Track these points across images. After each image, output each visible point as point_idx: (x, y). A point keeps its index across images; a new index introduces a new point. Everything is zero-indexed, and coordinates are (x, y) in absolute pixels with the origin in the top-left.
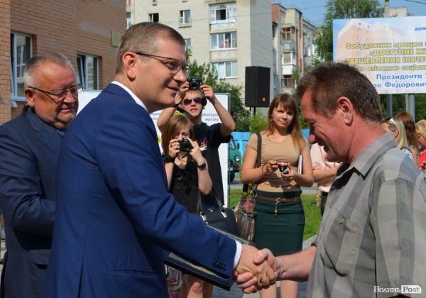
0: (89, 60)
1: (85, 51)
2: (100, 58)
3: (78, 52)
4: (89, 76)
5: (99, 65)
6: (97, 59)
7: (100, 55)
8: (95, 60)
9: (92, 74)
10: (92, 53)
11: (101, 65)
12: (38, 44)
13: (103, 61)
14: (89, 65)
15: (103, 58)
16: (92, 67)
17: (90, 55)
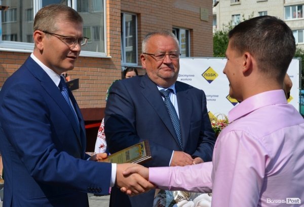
0: (182, 32)
1: (180, 25)
2: (191, 30)
3: (173, 26)
4: (182, 45)
5: (190, 36)
6: (189, 31)
7: (191, 28)
8: (187, 32)
9: (184, 43)
10: (184, 26)
11: (192, 36)
12: (142, 21)
13: (194, 33)
14: (182, 36)
15: (194, 30)
16: (185, 37)
17: (183, 28)
